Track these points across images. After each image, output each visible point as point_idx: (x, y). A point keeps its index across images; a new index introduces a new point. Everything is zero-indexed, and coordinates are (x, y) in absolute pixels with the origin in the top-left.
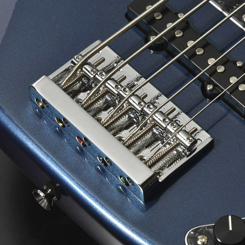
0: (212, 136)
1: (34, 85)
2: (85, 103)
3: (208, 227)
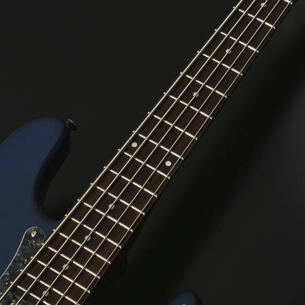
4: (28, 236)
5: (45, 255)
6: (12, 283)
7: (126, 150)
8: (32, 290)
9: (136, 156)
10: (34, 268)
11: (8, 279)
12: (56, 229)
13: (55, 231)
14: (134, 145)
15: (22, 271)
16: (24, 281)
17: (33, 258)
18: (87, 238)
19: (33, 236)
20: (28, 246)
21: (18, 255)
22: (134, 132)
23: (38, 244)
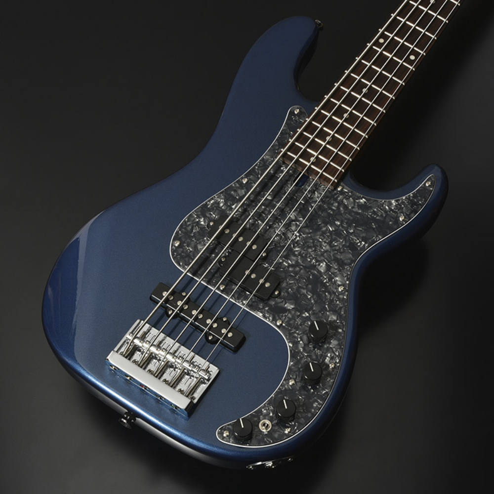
0: (219, 368)
1: (108, 358)
2: (141, 363)
3: (228, 425)
4: (292, 113)
5: (310, 128)
6: (283, 151)
7: (374, 44)
8: (301, 157)
9: (384, 50)
10: (302, 139)
11: (277, 148)
12: (318, 107)
13: (317, 109)
14: (381, 41)
15: (291, 141)
16: (294, 149)
17: (299, 131)
18: (345, 115)
19: (296, 113)
20: (293, 121)
21: (285, 128)
22: (381, 31)
23: (301, 120)
